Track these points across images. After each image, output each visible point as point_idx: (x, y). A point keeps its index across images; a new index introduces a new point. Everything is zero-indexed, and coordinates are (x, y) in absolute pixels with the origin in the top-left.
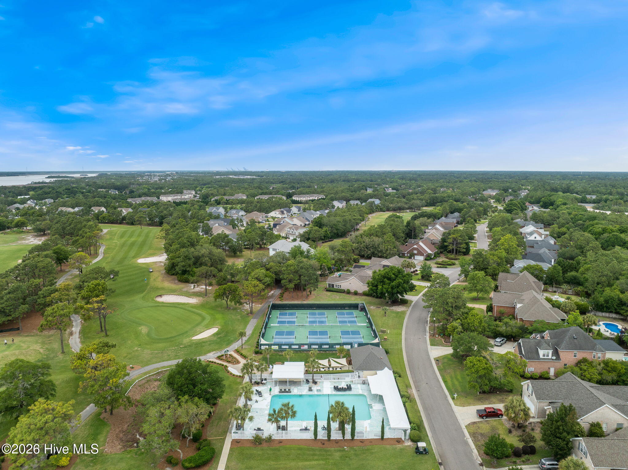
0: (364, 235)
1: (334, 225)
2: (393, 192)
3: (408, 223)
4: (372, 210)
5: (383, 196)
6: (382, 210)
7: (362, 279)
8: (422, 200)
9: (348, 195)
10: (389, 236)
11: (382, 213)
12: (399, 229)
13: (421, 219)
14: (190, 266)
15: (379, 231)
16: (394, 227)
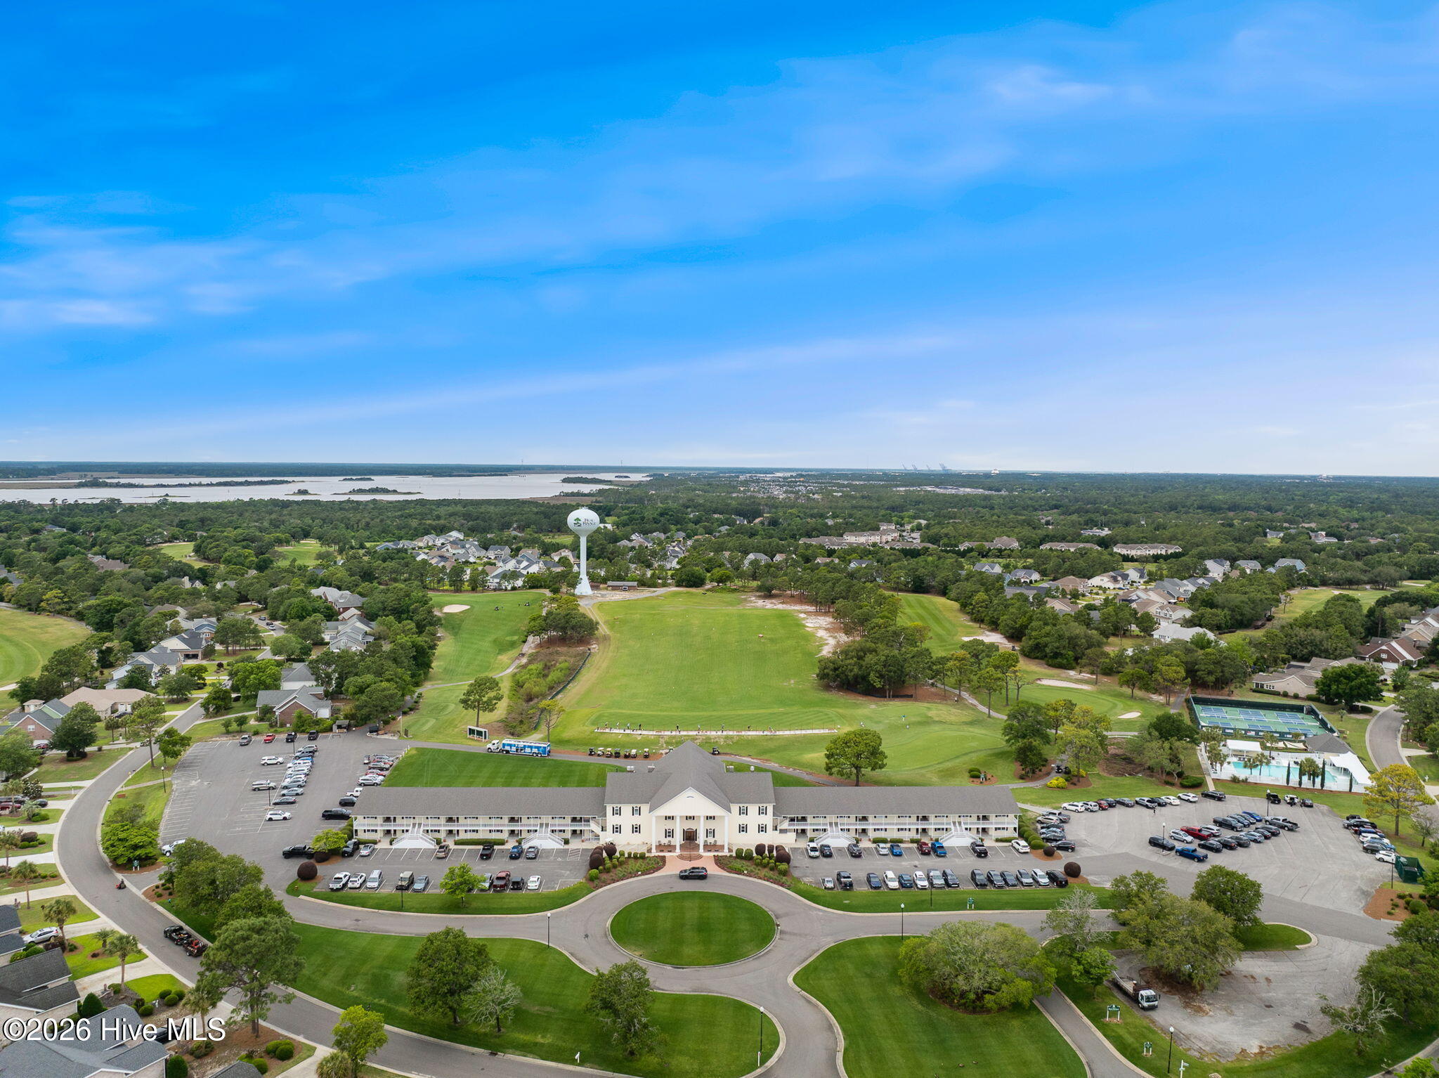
0: (1295, 624)
1: (1236, 607)
2: (1330, 544)
3: (1371, 612)
4: (1293, 581)
5: (1308, 552)
6: (1310, 583)
7: (1306, 680)
8: (1401, 566)
9: (1234, 549)
10: (1338, 629)
11: (1312, 588)
12: (1354, 619)
13: (1397, 605)
14: (1064, 647)
15: (1322, 620)
16: (1346, 615)
